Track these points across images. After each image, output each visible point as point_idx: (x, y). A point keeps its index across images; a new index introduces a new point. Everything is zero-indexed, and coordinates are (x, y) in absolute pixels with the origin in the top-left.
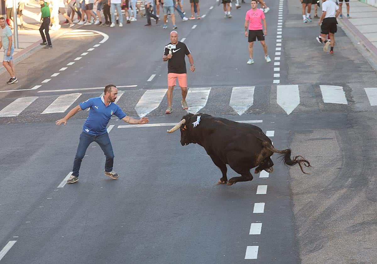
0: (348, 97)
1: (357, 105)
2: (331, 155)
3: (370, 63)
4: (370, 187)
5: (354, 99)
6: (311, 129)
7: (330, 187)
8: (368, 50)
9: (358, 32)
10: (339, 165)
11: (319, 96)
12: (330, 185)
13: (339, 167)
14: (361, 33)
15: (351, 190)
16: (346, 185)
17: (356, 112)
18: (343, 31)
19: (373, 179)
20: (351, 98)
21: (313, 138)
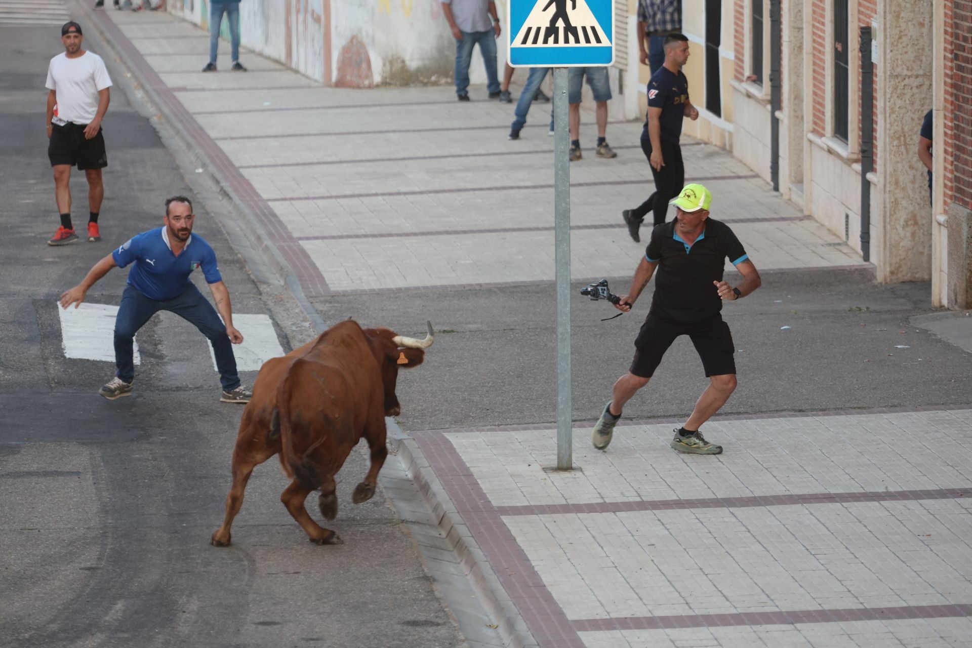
0: (145, 342)
1: (171, 369)
2: (69, 526)
3: (228, 233)
4: (180, 629)
5: (163, 349)
6: (14, 443)
7: (54, 627)
8: (225, 194)
9: (199, 135)
10: (89, 557)
11: (54, 335)
12: (53, 621)
13: (88, 565)
14: (208, 137)
15: (119, 638)
16: (105, 621)
17: (165, 390)
18: (155, 132)
19: (194, 606)
20: (156, 345)
21: (17, 470)
